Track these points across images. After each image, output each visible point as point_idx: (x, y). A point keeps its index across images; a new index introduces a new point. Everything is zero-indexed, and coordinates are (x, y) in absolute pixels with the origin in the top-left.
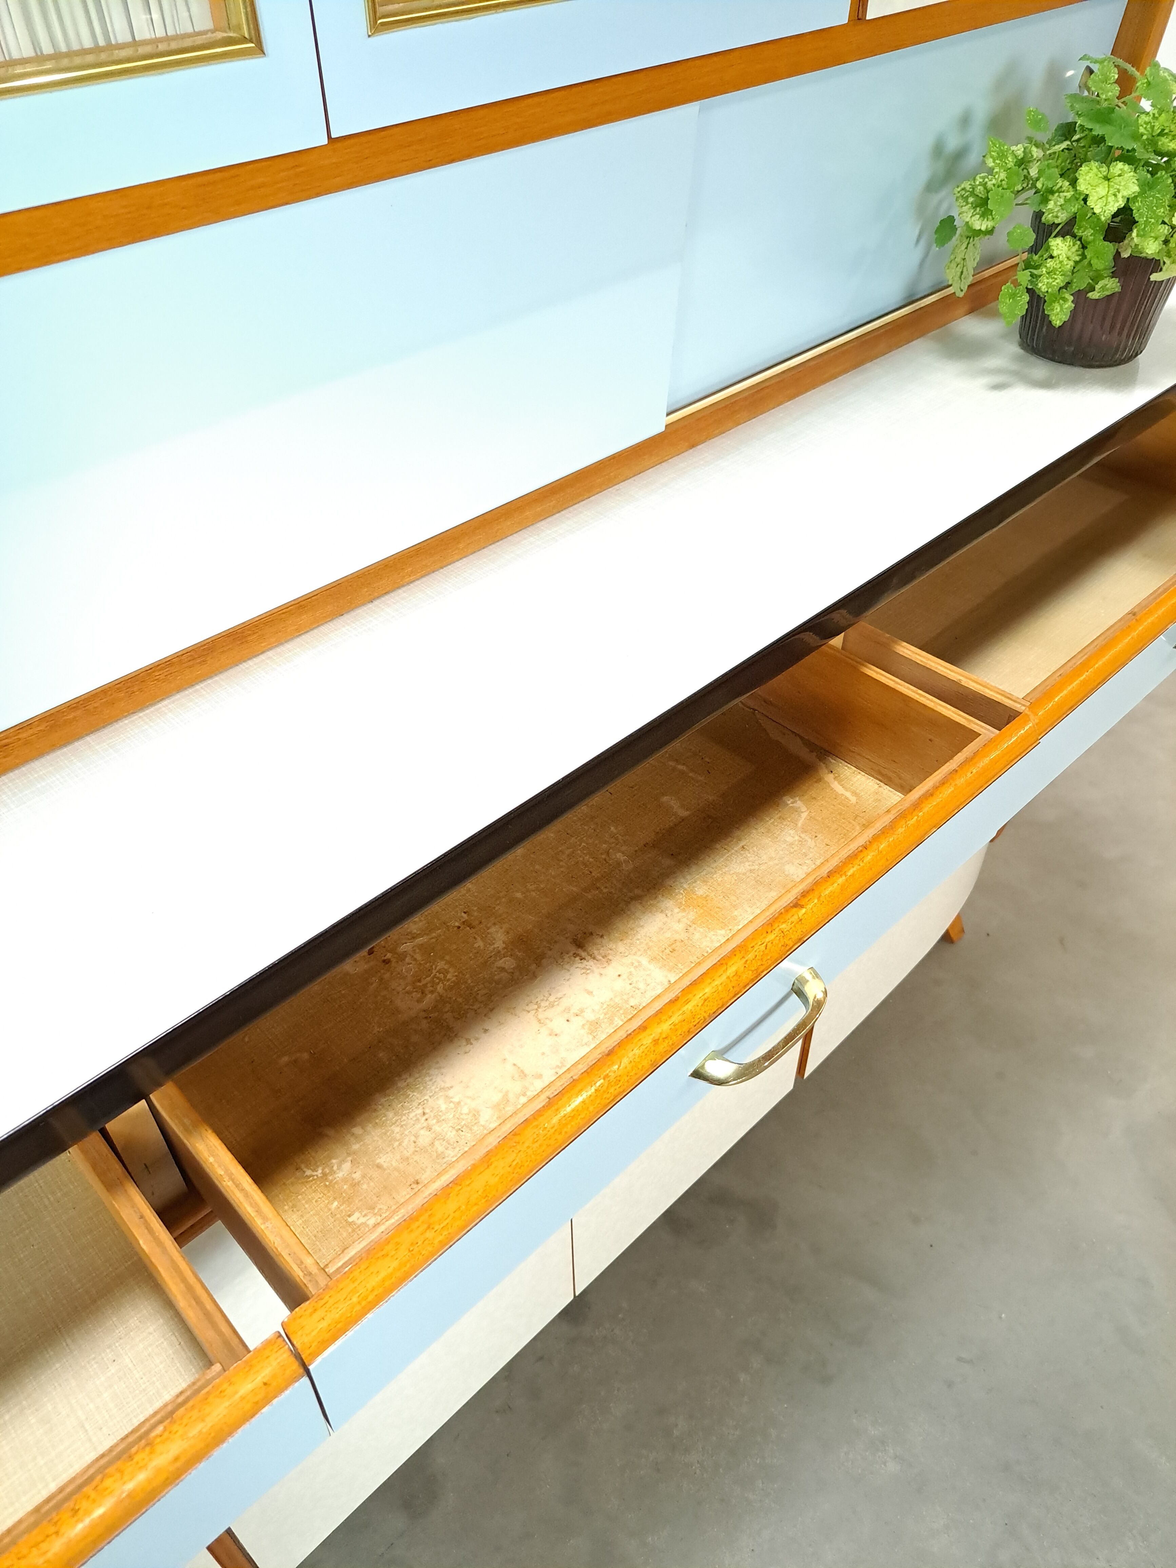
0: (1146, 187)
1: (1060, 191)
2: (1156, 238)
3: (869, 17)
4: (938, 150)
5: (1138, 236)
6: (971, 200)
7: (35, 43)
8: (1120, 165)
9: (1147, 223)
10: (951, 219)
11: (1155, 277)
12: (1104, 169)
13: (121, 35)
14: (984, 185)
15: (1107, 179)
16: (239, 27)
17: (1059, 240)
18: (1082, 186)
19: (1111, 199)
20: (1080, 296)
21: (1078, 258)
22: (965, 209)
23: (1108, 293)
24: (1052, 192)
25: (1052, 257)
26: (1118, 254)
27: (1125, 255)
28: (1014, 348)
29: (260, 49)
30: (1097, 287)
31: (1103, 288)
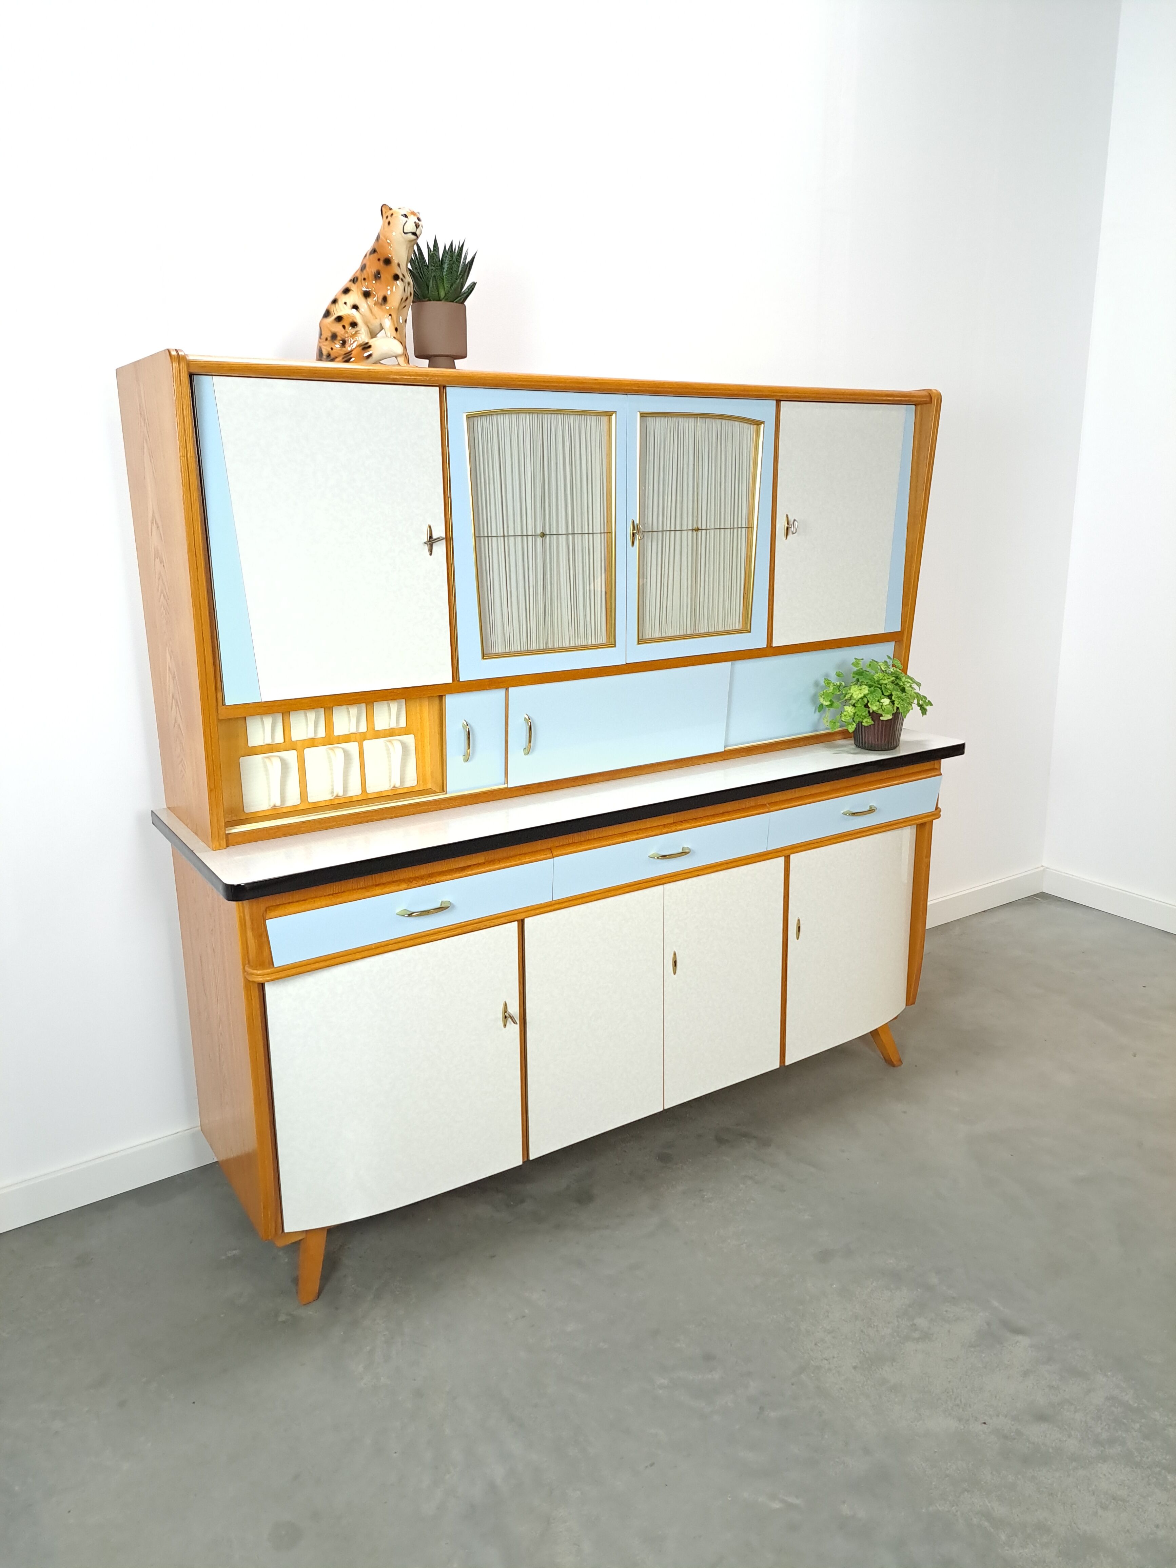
0: (871, 693)
2: (876, 706)
3: (774, 645)
4: (817, 684)
5: (871, 705)
7: (575, 644)
8: (865, 686)
9: (872, 701)
10: (822, 704)
11: (881, 718)
12: (860, 687)
13: (589, 643)
15: (860, 690)
16: (612, 642)
17: (848, 707)
18: (852, 691)
19: (860, 694)
20: (860, 724)
21: (854, 712)
22: (821, 699)
23: (870, 724)
24: (846, 694)
25: (845, 711)
26: (869, 712)
27: (871, 712)
28: (854, 746)
29: (615, 646)
30: (864, 721)
31: (866, 722)
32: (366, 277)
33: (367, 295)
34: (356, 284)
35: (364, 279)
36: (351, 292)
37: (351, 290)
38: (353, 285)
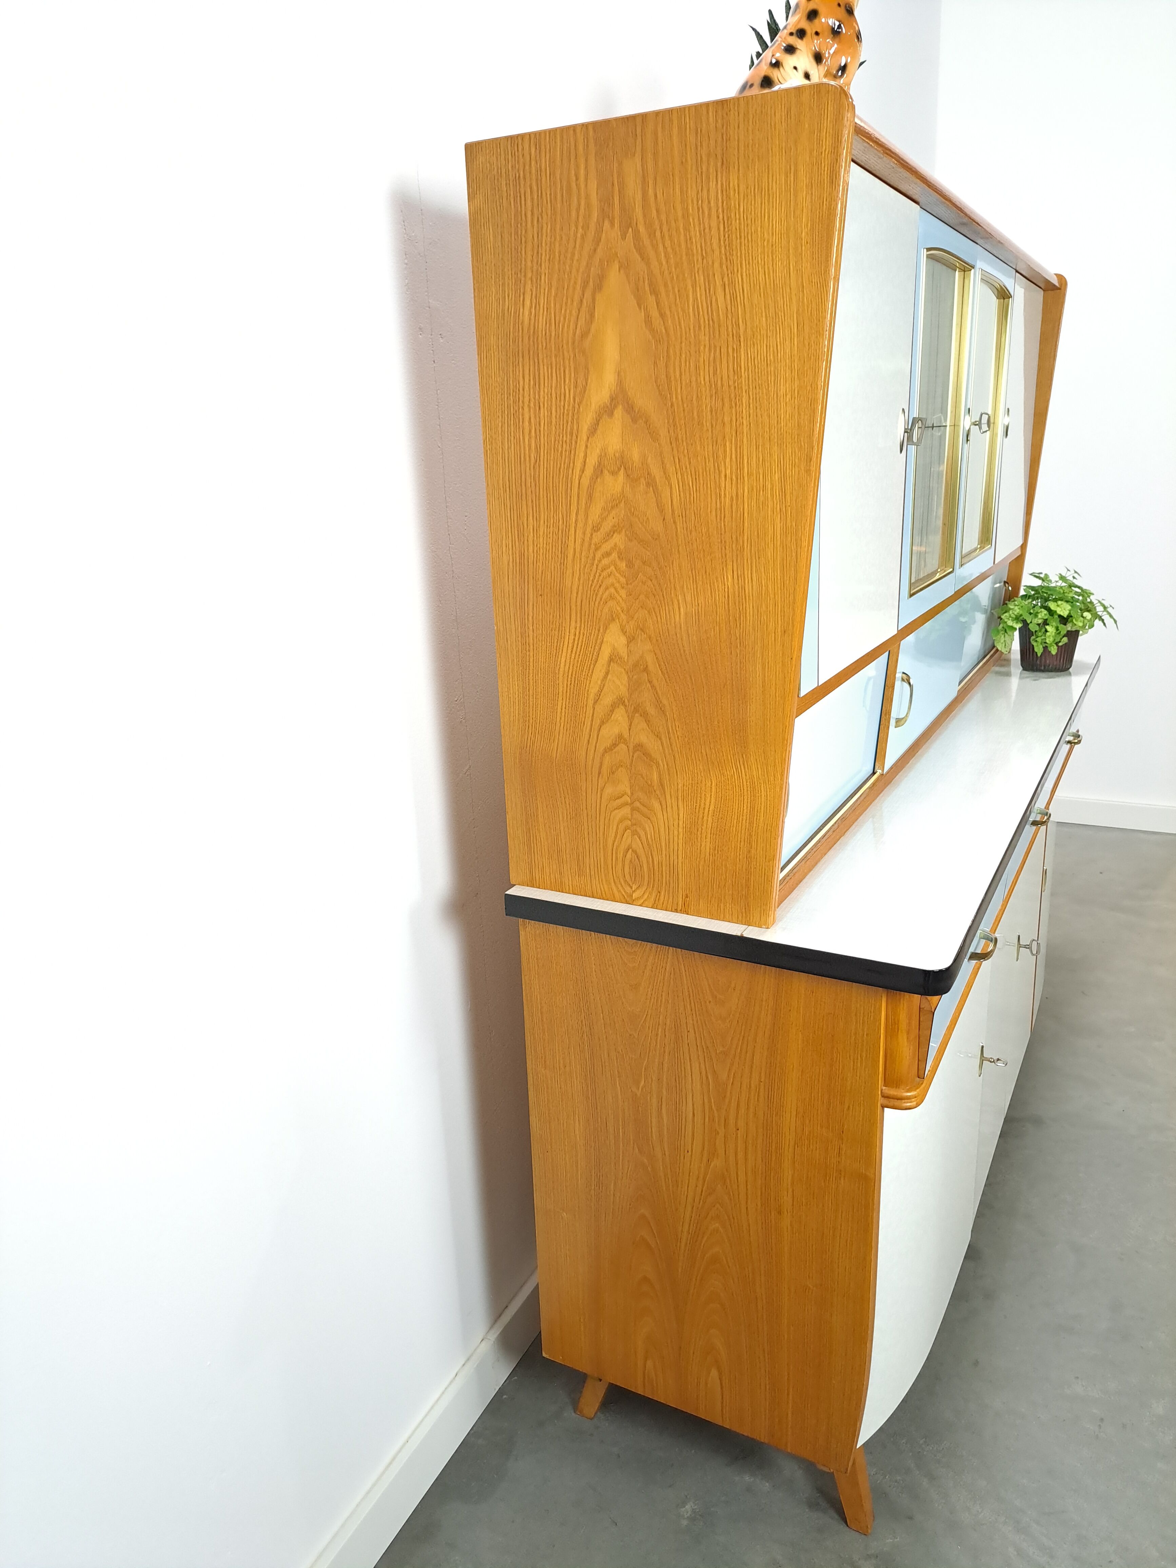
1: (1041, 612)
3: (995, 562)
6: (1010, 619)
14: (1013, 614)
16: (952, 565)
29: (953, 571)
32: (818, 31)
33: (818, 58)
34: (804, 39)
35: (817, 33)
36: (798, 52)
37: (797, 48)
38: (799, 41)
